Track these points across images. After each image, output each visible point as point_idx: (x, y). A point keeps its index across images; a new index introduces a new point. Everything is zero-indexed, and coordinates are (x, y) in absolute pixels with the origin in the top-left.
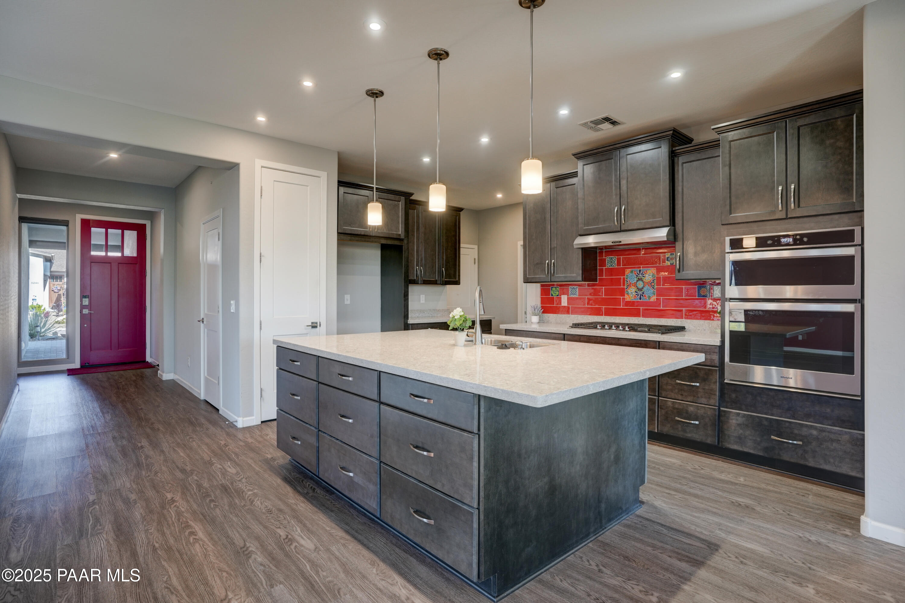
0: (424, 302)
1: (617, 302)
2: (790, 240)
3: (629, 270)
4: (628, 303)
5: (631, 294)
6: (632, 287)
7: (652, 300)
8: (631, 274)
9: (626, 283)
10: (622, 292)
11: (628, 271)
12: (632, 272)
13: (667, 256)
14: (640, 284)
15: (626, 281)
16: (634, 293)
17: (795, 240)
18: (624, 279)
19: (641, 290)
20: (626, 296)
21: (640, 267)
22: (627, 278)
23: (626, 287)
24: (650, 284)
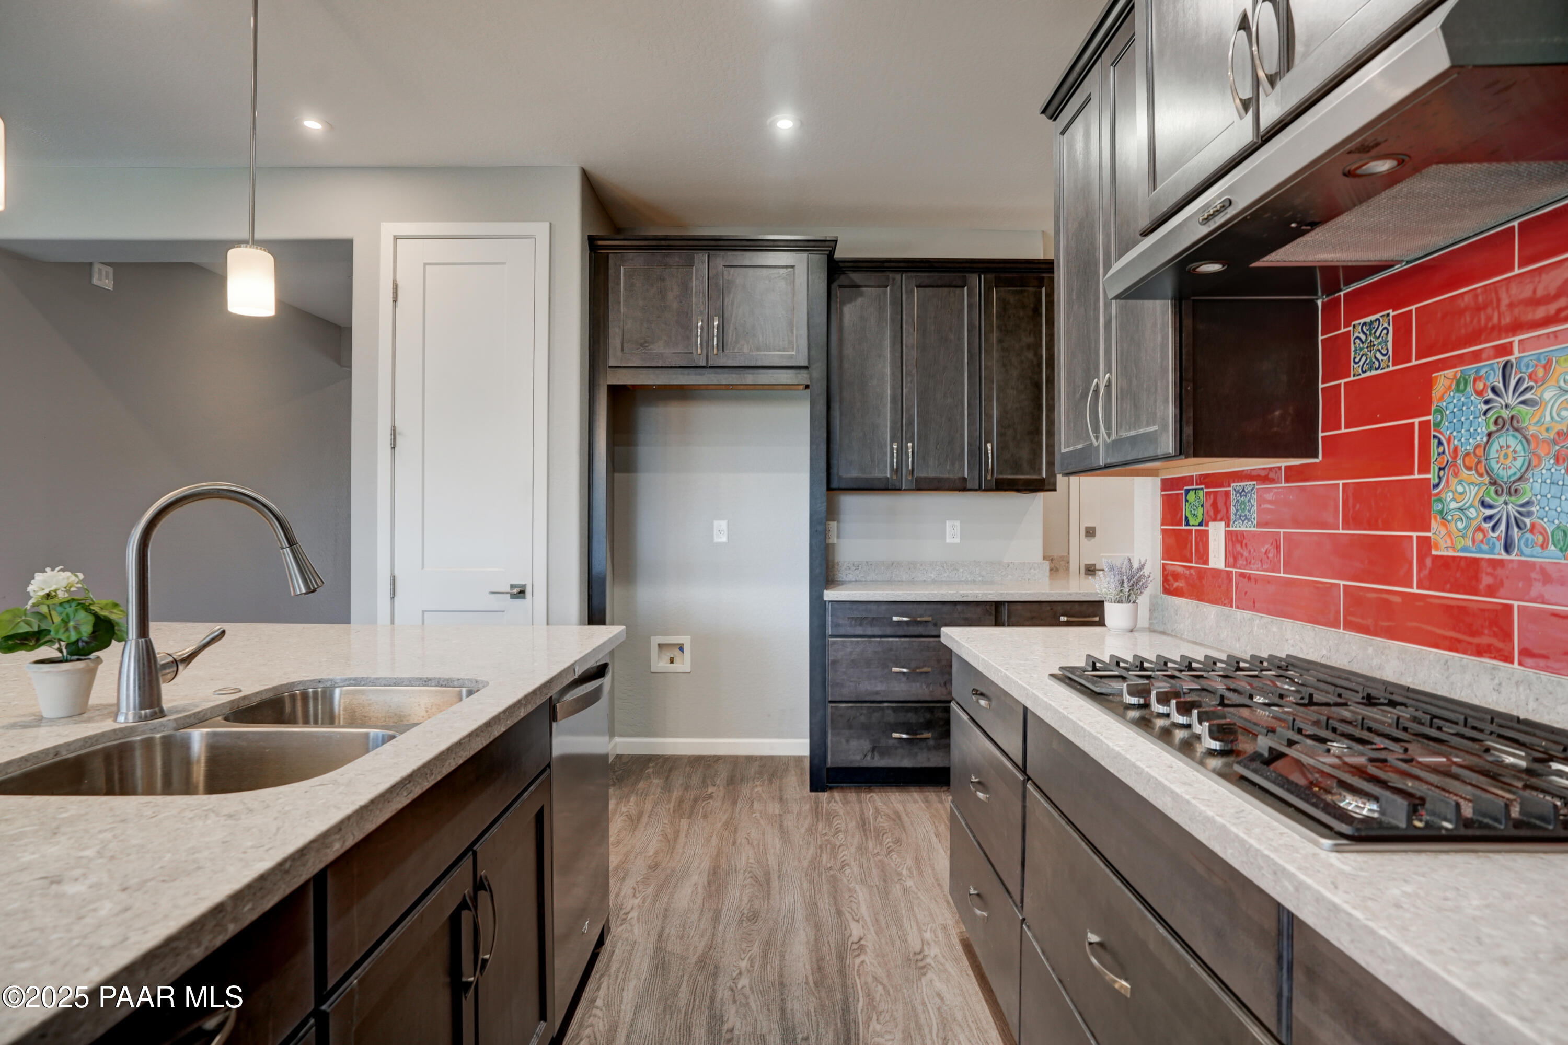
0: (957, 540)
1: (1395, 561)
3: (1450, 373)
4: (1444, 571)
5: (1460, 519)
6: (1465, 473)
8: (1458, 399)
9: (1434, 451)
10: (1418, 506)
11: (1443, 384)
12: (1460, 385)
14: (1507, 456)
15: (1434, 443)
16: (1472, 513)
18: (1425, 426)
20: (1436, 531)
22: (1438, 425)
23: (1432, 476)
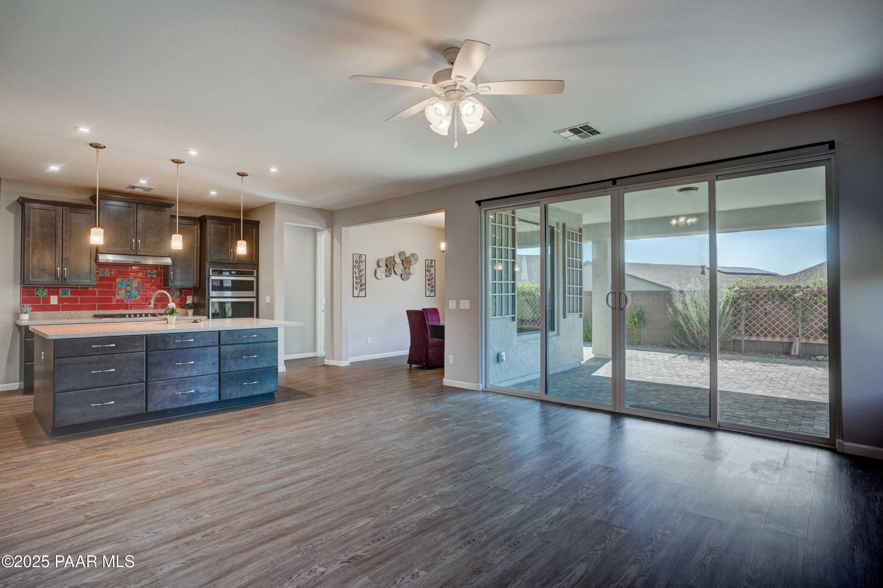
1: (110, 300)
2: (235, 272)
3: (120, 279)
4: (118, 301)
5: (121, 295)
6: (122, 290)
7: (137, 299)
8: (121, 282)
10: (114, 294)
11: (118, 280)
12: (122, 280)
13: (148, 272)
14: (129, 288)
15: (117, 286)
16: (123, 294)
17: (236, 273)
18: (115, 285)
19: (130, 292)
20: (117, 296)
21: (129, 278)
22: (118, 284)
23: (117, 290)
24: (137, 289)
